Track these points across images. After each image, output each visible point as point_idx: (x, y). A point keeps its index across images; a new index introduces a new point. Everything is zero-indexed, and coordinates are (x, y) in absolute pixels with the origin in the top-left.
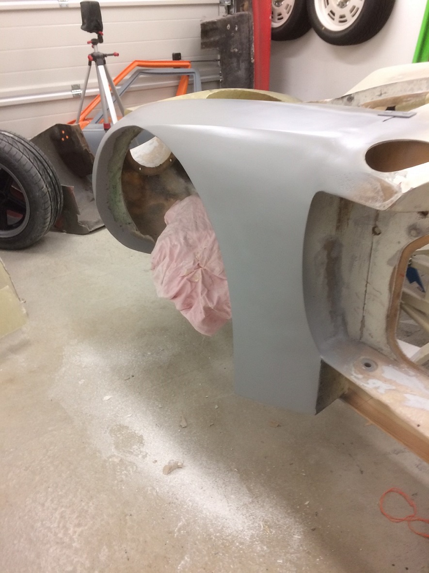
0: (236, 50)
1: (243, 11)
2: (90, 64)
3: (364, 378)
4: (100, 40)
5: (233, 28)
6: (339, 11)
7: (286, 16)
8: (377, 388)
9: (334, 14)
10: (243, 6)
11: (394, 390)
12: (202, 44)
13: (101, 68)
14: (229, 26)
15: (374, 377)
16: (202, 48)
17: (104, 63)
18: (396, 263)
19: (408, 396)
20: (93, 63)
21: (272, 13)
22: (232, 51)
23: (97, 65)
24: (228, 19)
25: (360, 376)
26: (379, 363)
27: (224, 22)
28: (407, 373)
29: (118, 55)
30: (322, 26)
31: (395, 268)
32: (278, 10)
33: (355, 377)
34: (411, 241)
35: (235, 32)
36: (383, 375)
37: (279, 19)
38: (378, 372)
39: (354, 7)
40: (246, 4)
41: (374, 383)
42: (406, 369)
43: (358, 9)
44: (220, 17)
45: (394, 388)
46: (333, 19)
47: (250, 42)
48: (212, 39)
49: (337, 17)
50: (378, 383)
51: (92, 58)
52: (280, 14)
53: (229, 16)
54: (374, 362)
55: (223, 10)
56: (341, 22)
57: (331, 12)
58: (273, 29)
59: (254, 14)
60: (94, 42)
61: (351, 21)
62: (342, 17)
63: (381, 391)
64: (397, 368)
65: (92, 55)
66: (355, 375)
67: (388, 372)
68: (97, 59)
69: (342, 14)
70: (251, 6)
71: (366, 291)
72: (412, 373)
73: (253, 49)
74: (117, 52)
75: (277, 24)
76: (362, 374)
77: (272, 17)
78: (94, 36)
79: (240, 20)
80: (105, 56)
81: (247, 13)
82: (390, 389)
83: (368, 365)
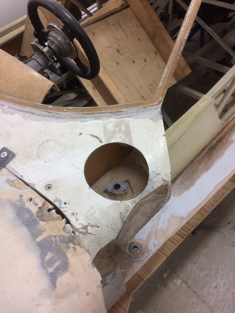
3: (147, 252)
8: (155, 245)
11: (155, 235)
15: (147, 246)
19: (159, 227)
26: (133, 241)
36: (144, 240)
38: (141, 242)
50: (151, 243)
54: (132, 244)
63: (157, 242)
66: (144, 258)
82: (155, 237)
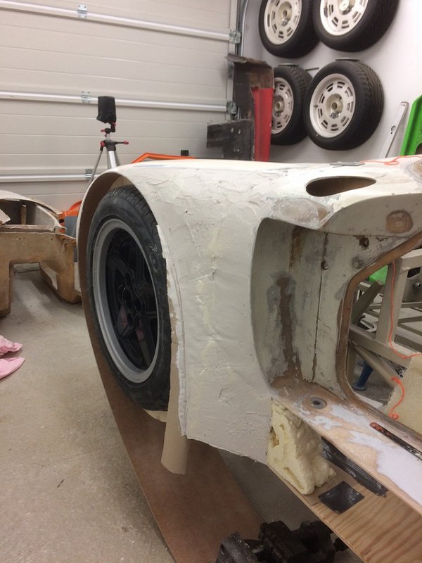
0: (238, 150)
1: (247, 118)
2: (102, 149)
3: (311, 414)
4: (113, 130)
5: (236, 131)
6: (331, 121)
7: (284, 125)
8: (323, 425)
9: (327, 124)
10: (247, 115)
11: (340, 427)
12: (208, 143)
13: (111, 153)
14: (232, 130)
15: (321, 414)
16: (207, 146)
17: (114, 149)
18: (342, 296)
19: (353, 433)
20: (105, 148)
21: (273, 122)
22: (234, 151)
23: (109, 150)
24: (233, 123)
25: (308, 413)
26: (329, 402)
27: (228, 126)
28: (356, 413)
29: (128, 143)
30: (317, 133)
31: (341, 302)
32: (278, 119)
33: (303, 413)
34: (355, 273)
35: (238, 135)
36: (331, 412)
37: (278, 127)
38: (326, 409)
39: (345, 118)
40: (250, 113)
41: (321, 420)
42: (356, 408)
43: (348, 119)
44: (226, 122)
45: (340, 425)
46: (326, 128)
47: (251, 144)
48: (217, 140)
49: (329, 126)
50: (325, 420)
51: (104, 144)
52: (279, 123)
53: (233, 121)
54: (323, 400)
55: (228, 117)
56: (332, 130)
57: (325, 121)
58: (272, 135)
59: (256, 121)
60: (107, 131)
61: (342, 129)
62: (333, 126)
63: (327, 427)
64: (345, 407)
65: (104, 142)
66: (303, 411)
67: (336, 410)
68: (109, 145)
69: (334, 123)
70: (254, 115)
71: (317, 328)
72: (360, 412)
73: (253, 150)
74: (127, 141)
75: (276, 131)
76: (309, 410)
77: (272, 125)
78: (108, 126)
79: (243, 125)
80: (116, 143)
81: (249, 119)
82: (336, 426)
83: (317, 403)
